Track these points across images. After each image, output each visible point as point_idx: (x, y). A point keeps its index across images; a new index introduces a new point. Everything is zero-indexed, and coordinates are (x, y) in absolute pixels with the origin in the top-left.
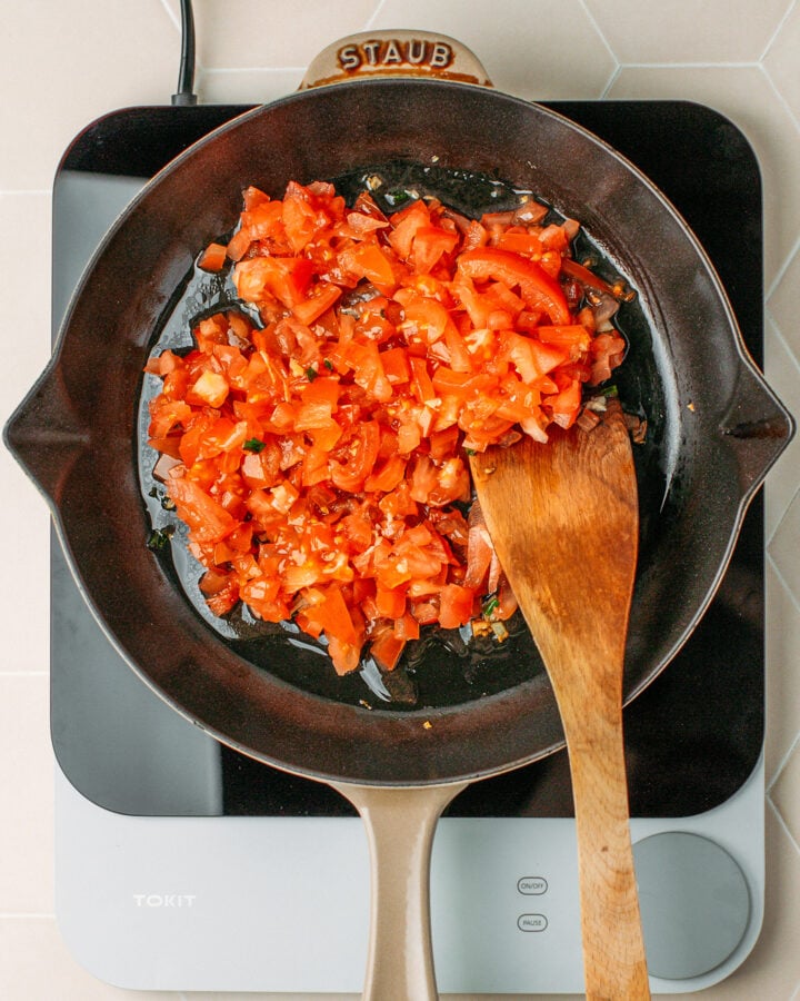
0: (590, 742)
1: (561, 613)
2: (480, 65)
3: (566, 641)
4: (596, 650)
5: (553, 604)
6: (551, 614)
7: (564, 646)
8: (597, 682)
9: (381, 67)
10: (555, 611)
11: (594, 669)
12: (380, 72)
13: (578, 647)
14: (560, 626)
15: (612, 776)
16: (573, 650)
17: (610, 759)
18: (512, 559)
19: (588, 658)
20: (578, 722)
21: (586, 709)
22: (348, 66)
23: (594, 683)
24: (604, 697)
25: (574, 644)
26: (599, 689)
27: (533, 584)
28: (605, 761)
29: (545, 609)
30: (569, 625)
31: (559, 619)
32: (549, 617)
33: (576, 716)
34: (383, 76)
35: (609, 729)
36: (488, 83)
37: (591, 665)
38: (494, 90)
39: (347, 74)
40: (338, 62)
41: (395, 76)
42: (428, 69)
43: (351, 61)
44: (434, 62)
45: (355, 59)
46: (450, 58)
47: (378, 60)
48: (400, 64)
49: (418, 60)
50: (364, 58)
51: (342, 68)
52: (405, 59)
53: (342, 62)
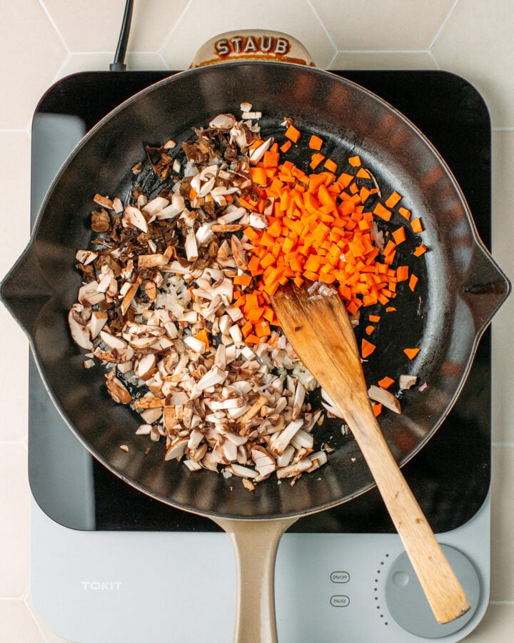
2: (306, 52)
9: (243, 54)
22: (221, 53)
34: (244, 60)
36: (312, 64)
38: (316, 68)
39: (220, 58)
40: (215, 51)
41: (252, 60)
42: (274, 55)
43: (223, 50)
44: (277, 51)
45: (226, 48)
46: (288, 48)
47: (241, 49)
48: (255, 52)
49: (267, 49)
50: (232, 48)
51: (218, 54)
52: (258, 49)
53: (218, 51)
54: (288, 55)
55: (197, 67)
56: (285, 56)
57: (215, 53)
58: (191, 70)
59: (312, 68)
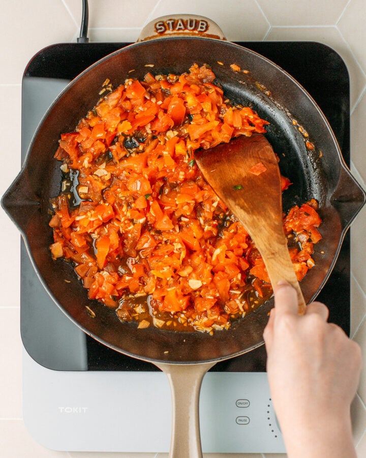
0: (273, 254)
1: (250, 207)
2: (221, 30)
3: (255, 217)
4: (269, 217)
5: (246, 205)
6: (245, 208)
7: (254, 219)
8: (272, 229)
9: (175, 32)
10: (247, 207)
11: (269, 225)
12: (175, 34)
13: (260, 217)
14: (250, 212)
15: (286, 265)
16: (258, 219)
17: (284, 259)
18: (224, 193)
19: (266, 220)
20: (266, 247)
21: (269, 241)
22: (159, 31)
23: (270, 230)
24: (276, 235)
25: (258, 217)
26: (273, 232)
27: (235, 200)
28: (282, 260)
29: (242, 207)
30: (255, 211)
31: (249, 209)
32: (245, 210)
33: (265, 245)
34: (176, 36)
35: (281, 247)
37: (268, 223)
38: (227, 42)
39: (158, 35)
41: (181, 36)
42: (197, 32)
43: (161, 29)
44: (199, 29)
45: (163, 28)
46: (207, 27)
47: (174, 28)
48: (184, 30)
49: (192, 28)
50: (167, 28)
51: (157, 32)
52: (186, 28)
53: (157, 30)
55: (142, 41)
56: (205, 33)
57: (155, 31)
58: (137, 43)
59: (225, 41)
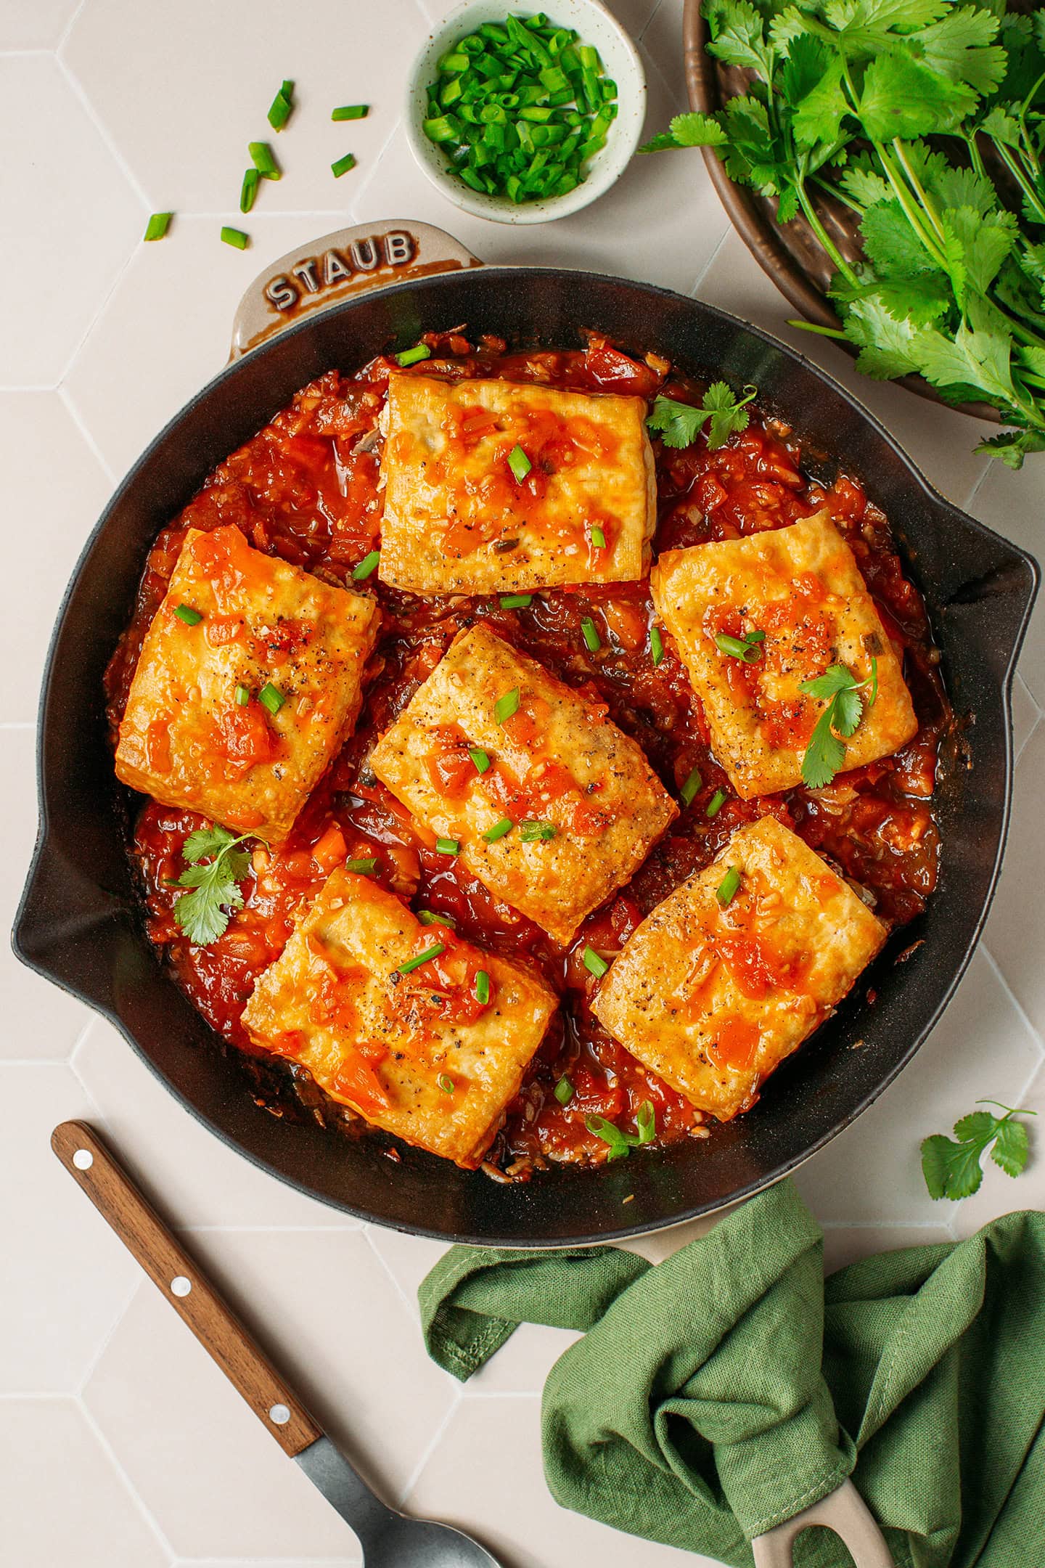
2: (454, 240)
9: (328, 291)
12: (328, 298)
22: (283, 305)
34: (335, 303)
36: (474, 262)
38: (486, 268)
39: (285, 317)
40: (268, 306)
41: (350, 297)
42: (390, 271)
43: (284, 298)
44: (393, 260)
45: (290, 292)
46: (413, 247)
47: (320, 283)
48: (350, 278)
49: (371, 265)
50: (301, 288)
51: (277, 310)
52: (354, 270)
53: (274, 303)
54: (420, 261)
55: (244, 351)
56: (413, 264)
57: (269, 311)
58: (234, 362)
59: (478, 269)
